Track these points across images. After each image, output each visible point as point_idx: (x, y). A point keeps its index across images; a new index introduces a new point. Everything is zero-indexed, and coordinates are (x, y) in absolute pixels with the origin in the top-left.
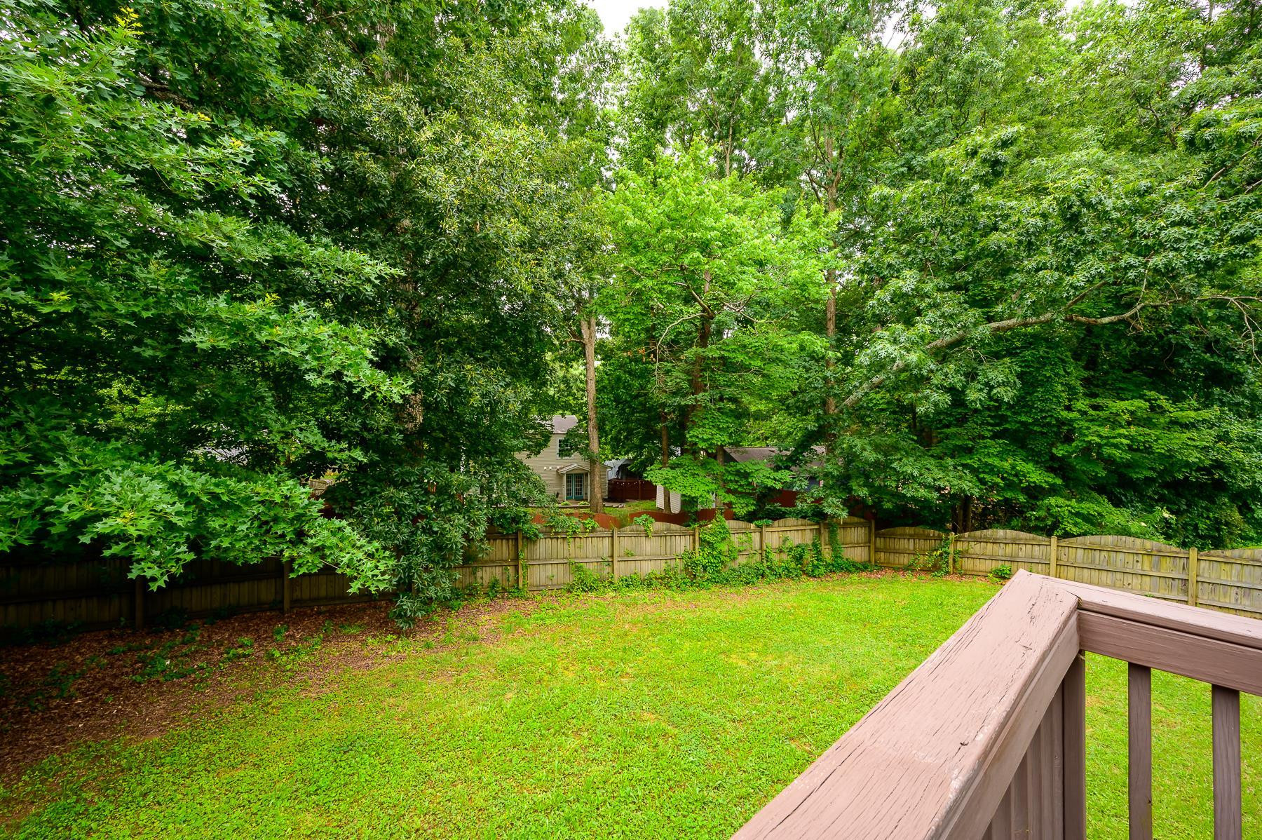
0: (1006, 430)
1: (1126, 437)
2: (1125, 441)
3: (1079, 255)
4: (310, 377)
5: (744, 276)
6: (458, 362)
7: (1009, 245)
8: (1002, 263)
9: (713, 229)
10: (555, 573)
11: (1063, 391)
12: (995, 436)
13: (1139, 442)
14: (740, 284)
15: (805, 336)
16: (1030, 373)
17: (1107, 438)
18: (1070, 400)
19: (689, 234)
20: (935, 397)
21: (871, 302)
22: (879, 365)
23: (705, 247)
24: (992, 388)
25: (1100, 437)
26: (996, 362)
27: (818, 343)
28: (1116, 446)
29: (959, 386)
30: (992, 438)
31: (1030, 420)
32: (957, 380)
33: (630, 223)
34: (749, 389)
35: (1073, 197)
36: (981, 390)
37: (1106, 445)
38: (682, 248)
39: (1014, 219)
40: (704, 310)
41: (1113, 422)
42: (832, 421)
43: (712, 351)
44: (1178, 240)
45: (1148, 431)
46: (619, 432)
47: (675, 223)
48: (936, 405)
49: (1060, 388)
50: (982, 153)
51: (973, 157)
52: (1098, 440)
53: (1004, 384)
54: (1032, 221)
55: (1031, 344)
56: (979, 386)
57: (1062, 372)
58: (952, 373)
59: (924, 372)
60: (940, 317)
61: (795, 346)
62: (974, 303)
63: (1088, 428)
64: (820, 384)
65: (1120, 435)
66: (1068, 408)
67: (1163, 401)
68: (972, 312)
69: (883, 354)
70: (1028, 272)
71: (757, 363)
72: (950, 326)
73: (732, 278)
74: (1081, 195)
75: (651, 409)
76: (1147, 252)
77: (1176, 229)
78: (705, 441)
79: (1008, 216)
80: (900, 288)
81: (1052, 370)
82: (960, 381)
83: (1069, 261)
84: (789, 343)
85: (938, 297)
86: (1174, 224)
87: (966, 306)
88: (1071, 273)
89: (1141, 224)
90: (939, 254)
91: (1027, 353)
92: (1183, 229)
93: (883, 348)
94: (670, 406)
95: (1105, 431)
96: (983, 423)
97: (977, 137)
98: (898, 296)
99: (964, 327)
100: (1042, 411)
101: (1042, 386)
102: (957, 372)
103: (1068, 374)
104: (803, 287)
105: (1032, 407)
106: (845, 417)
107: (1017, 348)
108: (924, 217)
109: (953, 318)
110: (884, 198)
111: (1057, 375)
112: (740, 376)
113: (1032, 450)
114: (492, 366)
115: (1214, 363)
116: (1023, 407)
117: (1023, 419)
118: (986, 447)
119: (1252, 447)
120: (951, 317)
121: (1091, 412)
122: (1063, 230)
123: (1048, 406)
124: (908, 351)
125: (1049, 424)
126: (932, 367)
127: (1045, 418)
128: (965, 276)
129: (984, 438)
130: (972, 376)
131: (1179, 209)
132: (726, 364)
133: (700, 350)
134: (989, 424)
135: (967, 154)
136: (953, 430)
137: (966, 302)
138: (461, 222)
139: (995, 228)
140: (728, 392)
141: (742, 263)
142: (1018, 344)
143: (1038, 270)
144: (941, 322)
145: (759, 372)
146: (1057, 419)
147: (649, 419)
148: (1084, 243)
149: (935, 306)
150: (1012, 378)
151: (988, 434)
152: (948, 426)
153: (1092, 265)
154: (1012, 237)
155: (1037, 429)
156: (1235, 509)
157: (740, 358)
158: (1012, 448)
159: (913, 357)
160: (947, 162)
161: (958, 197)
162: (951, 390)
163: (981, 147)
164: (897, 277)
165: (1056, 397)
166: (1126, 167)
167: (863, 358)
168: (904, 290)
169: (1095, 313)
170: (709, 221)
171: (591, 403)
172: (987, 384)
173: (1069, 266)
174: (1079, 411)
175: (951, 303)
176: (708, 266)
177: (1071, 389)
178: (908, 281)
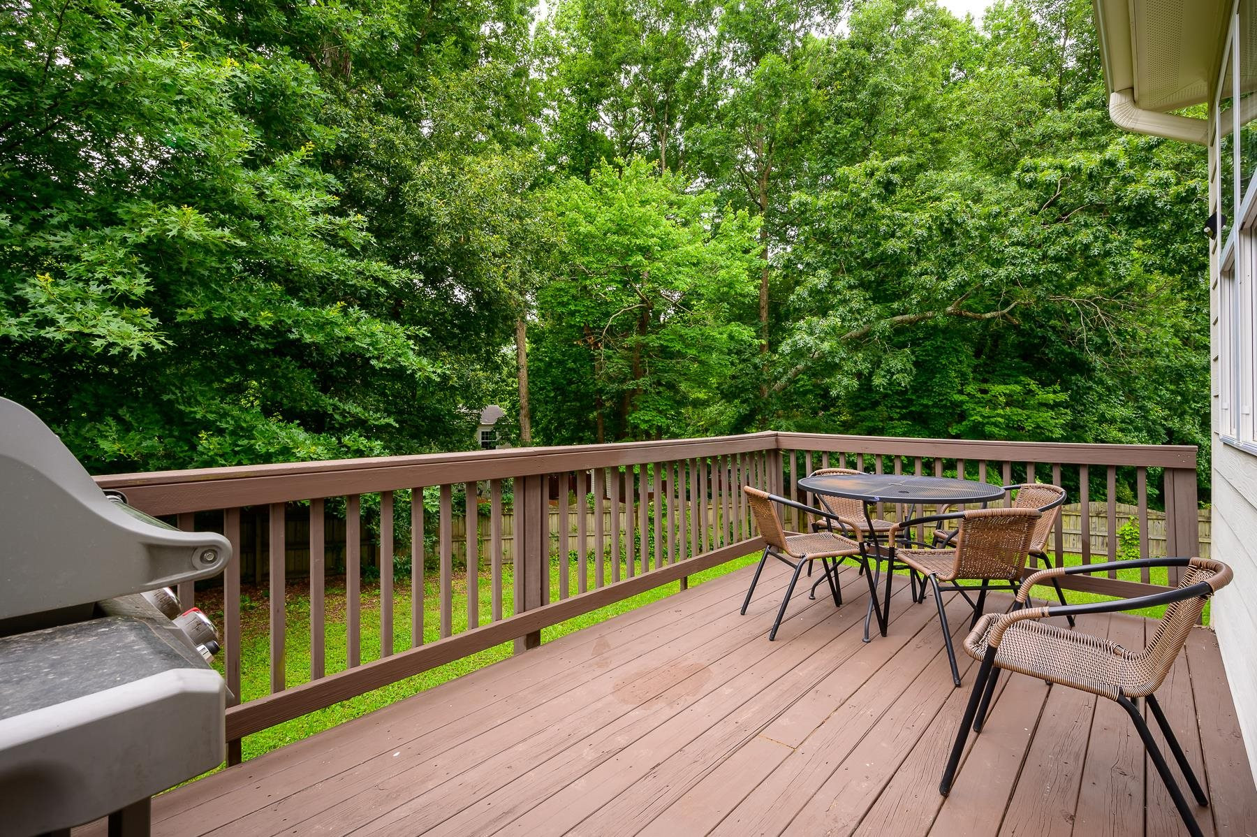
0: (911, 412)
1: (1002, 416)
2: (1001, 420)
3: (951, 265)
4: (373, 362)
5: (680, 276)
6: (433, 350)
7: (902, 250)
8: (897, 264)
9: (653, 236)
10: (508, 548)
11: (956, 377)
12: (903, 417)
13: (1014, 421)
14: (677, 283)
15: (734, 327)
16: (930, 361)
17: (989, 417)
18: (962, 385)
19: (634, 241)
20: (845, 381)
21: (792, 297)
22: (798, 353)
23: (645, 251)
24: (893, 374)
25: (982, 416)
26: (898, 352)
27: (746, 333)
28: (996, 425)
29: (866, 372)
30: (899, 419)
31: (931, 403)
32: (864, 367)
33: (582, 229)
34: (686, 376)
35: (944, 217)
36: (884, 376)
37: (988, 423)
38: (628, 252)
39: (907, 228)
40: (643, 301)
41: (993, 403)
42: (762, 405)
43: (653, 340)
44: (1014, 257)
45: (1020, 411)
46: (550, 422)
47: (621, 230)
48: (846, 388)
49: (953, 374)
50: (878, 175)
51: (871, 177)
52: (981, 420)
53: (902, 371)
54: (919, 232)
55: (931, 335)
56: (883, 373)
57: (955, 361)
58: (860, 361)
59: (837, 360)
60: (849, 312)
61: (725, 336)
62: (876, 300)
63: (974, 409)
64: (751, 370)
65: (998, 415)
66: (961, 392)
67: (1033, 386)
68: (874, 308)
69: (801, 344)
70: (915, 276)
71: (692, 352)
72: (856, 320)
73: (670, 278)
74: (949, 215)
75: (587, 395)
76: (998, 263)
77: (1013, 248)
78: (646, 422)
79: (903, 225)
80: (816, 285)
81: (947, 359)
82: (867, 367)
83: (943, 269)
84: (720, 333)
85: (848, 294)
86: (1013, 244)
87: (871, 302)
88: (945, 279)
89: (994, 240)
90: (849, 256)
91: (927, 343)
92: (1019, 248)
93: (802, 338)
94: (607, 393)
95: (987, 411)
96: (892, 406)
97: (874, 161)
98: (814, 292)
99: (869, 321)
100: (940, 394)
101: (940, 373)
102: (864, 360)
103: (961, 362)
104: (730, 285)
105: (932, 391)
106: (774, 401)
107: (920, 339)
108: (834, 224)
109: (859, 314)
110: (801, 204)
111: (951, 363)
112: (678, 363)
113: (933, 429)
114: (462, 352)
115: (1072, 354)
116: (925, 391)
117: (925, 402)
118: (893, 428)
119: (1130, 427)
120: (858, 311)
121: (979, 395)
122: (940, 242)
123: (945, 390)
124: (822, 340)
125: (945, 406)
126: (844, 355)
127: (942, 400)
128: (870, 275)
129: (892, 419)
130: (877, 364)
131: (1017, 233)
132: (664, 352)
133: (641, 338)
134: (897, 407)
135: (867, 175)
136: (867, 413)
137: (870, 299)
138: (451, 237)
139: (893, 235)
140: (667, 377)
141: (679, 265)
142: (921, 335)
143: (922, 274)
144: (849, 316)
145: (695, 359)
146: (951, 402)
147: (582, 408)
148: (954, 254)
149: (844, 302)
150: (909, 366)
151: (896, 416)
152: (863, 409)
153: (959, 273)
154: (904, 244)
155: (936, 410)
156: (1127, 486)
157: (678, 347)
158: (918, 428)
159: (826, 346)
160: (851, 179)
161: (860, 210)
162: (859, 375)
163: (877, 169)
164: (814, 275)
165: (950, 382)
166: (989, 190)
167: (785, 347)
168: (819, 287)
169: (980, 308)
170: (650, 229)
171: (524, 391)
172: (888, 371)
173: (944, 273)
174: (968, 395)
175: (857, 299)
176: (649, 268)
177: (963, 375)
178: (821, 279)
